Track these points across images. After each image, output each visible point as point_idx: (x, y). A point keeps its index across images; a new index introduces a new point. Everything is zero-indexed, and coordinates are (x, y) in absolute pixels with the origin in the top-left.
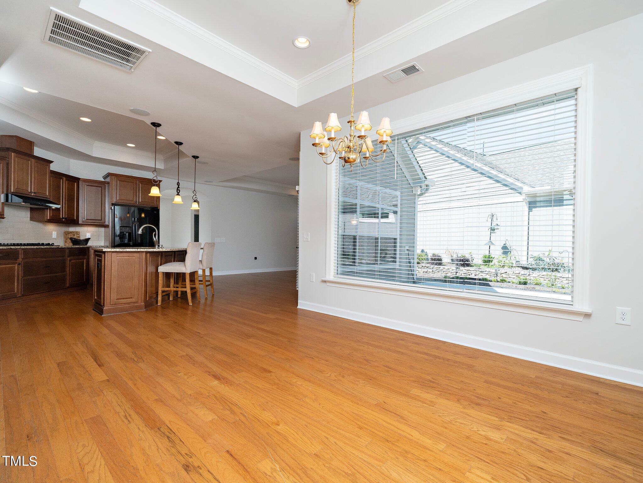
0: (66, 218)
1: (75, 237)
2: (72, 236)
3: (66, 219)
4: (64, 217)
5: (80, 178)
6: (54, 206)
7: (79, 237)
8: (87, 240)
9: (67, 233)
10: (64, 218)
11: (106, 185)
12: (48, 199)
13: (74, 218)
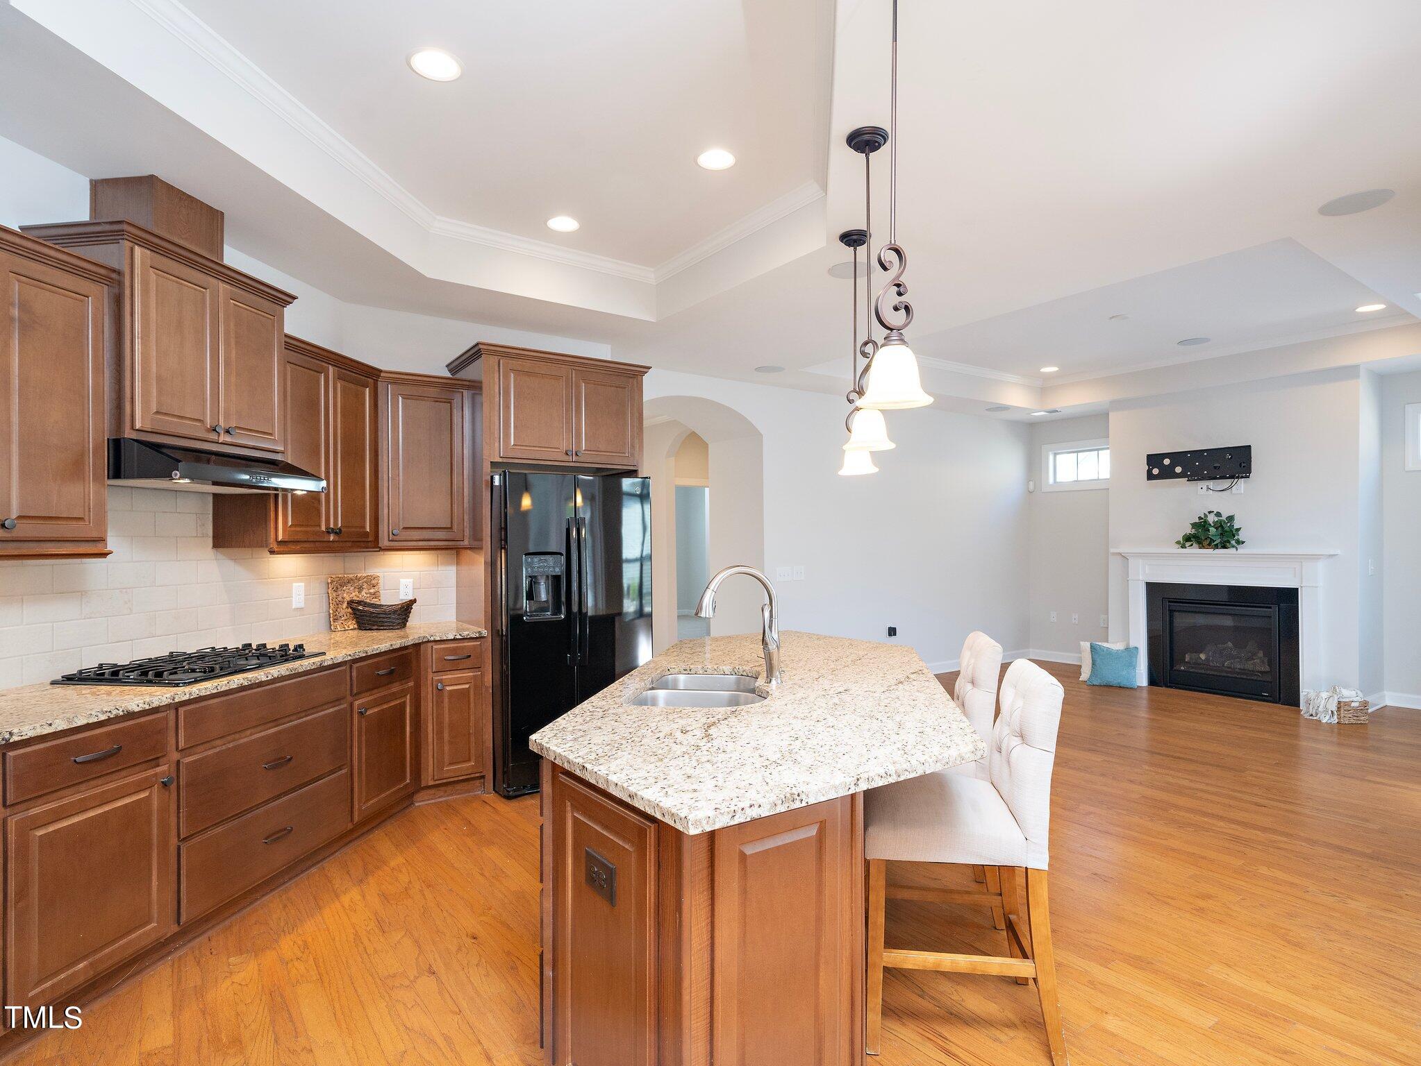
0: (340, 529)
1: (364, 595)
2: (355, 595)
3: (338, 532)
4: (332, 526)
5: (381, 371)
6: (301, 486)
7: (376, 595)
8: (406, 609)
9: (338, 584)
10: (333, 531)
11: (465, 392)
12: (279, 457)
13: (364, 527)
